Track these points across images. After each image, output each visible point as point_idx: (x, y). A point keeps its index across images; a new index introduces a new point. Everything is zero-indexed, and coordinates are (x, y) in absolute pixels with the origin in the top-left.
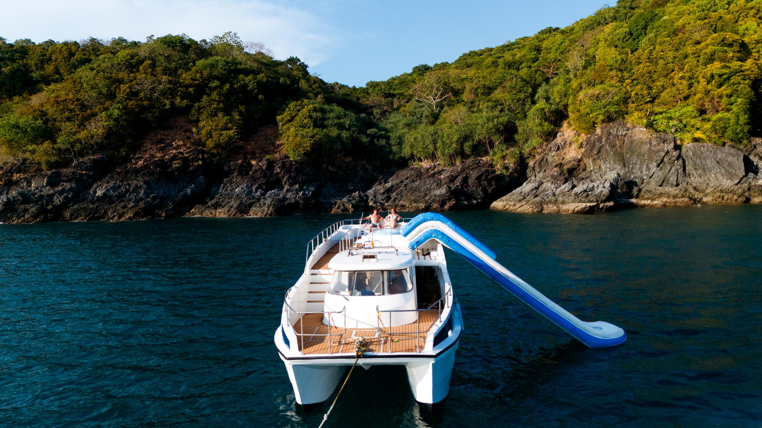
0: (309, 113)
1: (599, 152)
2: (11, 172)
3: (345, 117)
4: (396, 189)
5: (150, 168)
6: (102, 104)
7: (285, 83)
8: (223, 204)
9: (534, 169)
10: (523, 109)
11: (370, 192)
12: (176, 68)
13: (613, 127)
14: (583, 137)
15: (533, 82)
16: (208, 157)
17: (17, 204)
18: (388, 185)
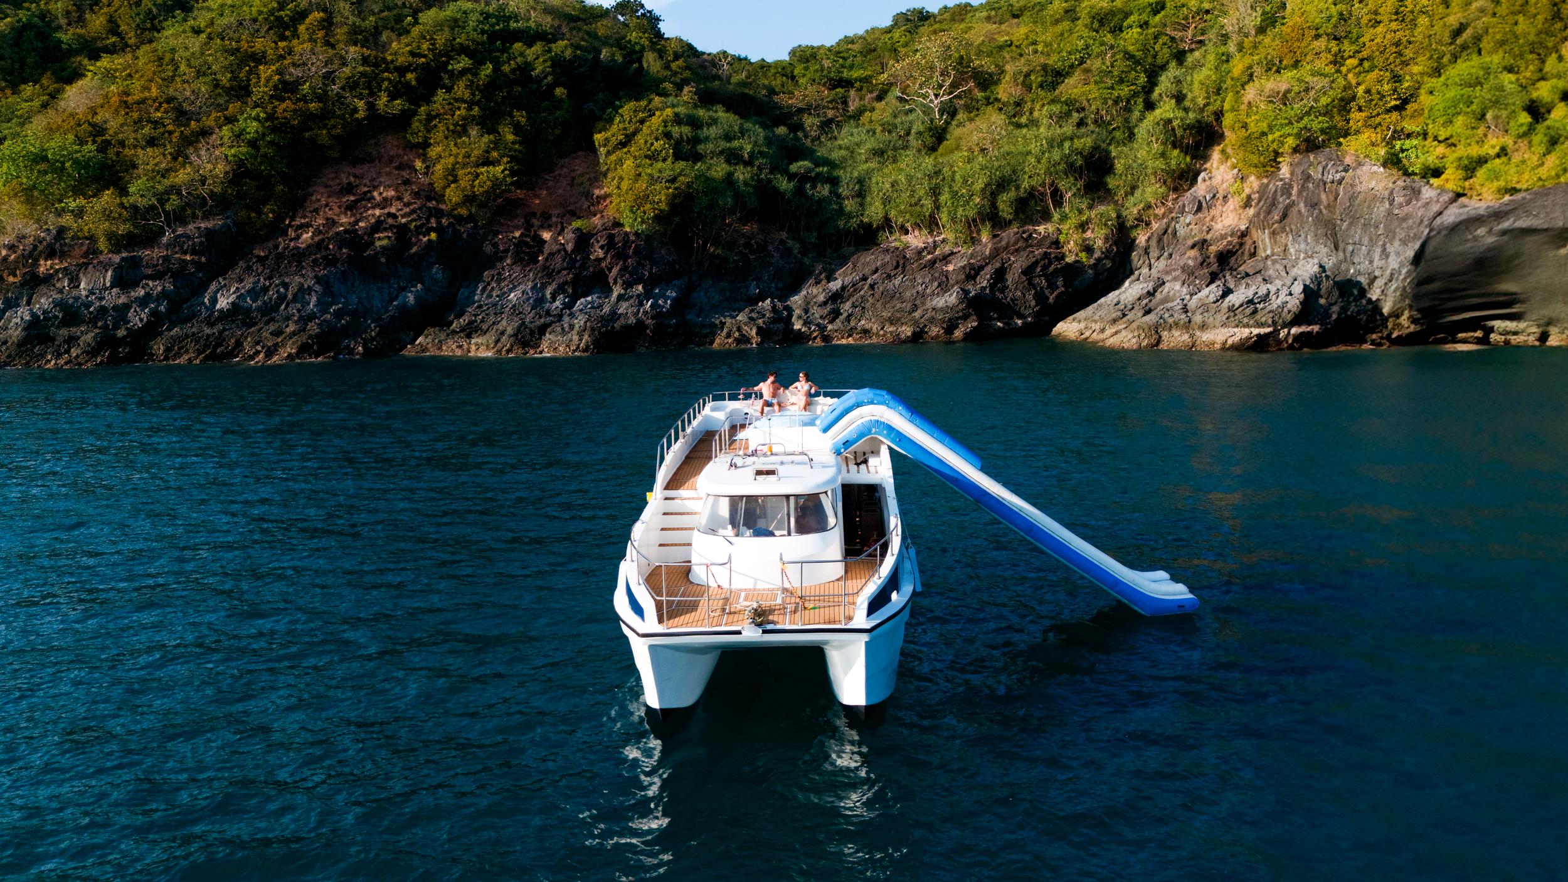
0: (666, 126)
1: (1284, 216)
2: (33, 256)
3: (743, 135)
4: (851, 295)
5: (327, 248)
6: (222, 108)
7: (614, 60)
8: (485, 327)
9: (1146, 251)
10: (1127, 120)
11: (796, 300)
12: (376, 28)
13: (1316, 163)
14: (1253, 183)
15: (1150, 60)
16: (450, 224)
17: (53, 325)
18: (835, 286)
